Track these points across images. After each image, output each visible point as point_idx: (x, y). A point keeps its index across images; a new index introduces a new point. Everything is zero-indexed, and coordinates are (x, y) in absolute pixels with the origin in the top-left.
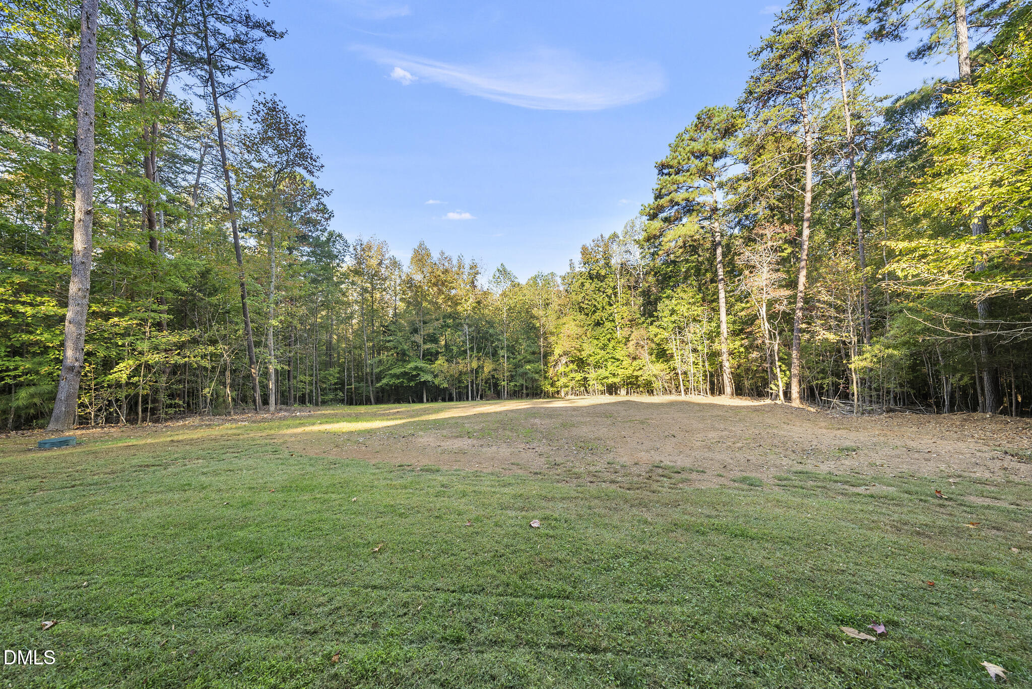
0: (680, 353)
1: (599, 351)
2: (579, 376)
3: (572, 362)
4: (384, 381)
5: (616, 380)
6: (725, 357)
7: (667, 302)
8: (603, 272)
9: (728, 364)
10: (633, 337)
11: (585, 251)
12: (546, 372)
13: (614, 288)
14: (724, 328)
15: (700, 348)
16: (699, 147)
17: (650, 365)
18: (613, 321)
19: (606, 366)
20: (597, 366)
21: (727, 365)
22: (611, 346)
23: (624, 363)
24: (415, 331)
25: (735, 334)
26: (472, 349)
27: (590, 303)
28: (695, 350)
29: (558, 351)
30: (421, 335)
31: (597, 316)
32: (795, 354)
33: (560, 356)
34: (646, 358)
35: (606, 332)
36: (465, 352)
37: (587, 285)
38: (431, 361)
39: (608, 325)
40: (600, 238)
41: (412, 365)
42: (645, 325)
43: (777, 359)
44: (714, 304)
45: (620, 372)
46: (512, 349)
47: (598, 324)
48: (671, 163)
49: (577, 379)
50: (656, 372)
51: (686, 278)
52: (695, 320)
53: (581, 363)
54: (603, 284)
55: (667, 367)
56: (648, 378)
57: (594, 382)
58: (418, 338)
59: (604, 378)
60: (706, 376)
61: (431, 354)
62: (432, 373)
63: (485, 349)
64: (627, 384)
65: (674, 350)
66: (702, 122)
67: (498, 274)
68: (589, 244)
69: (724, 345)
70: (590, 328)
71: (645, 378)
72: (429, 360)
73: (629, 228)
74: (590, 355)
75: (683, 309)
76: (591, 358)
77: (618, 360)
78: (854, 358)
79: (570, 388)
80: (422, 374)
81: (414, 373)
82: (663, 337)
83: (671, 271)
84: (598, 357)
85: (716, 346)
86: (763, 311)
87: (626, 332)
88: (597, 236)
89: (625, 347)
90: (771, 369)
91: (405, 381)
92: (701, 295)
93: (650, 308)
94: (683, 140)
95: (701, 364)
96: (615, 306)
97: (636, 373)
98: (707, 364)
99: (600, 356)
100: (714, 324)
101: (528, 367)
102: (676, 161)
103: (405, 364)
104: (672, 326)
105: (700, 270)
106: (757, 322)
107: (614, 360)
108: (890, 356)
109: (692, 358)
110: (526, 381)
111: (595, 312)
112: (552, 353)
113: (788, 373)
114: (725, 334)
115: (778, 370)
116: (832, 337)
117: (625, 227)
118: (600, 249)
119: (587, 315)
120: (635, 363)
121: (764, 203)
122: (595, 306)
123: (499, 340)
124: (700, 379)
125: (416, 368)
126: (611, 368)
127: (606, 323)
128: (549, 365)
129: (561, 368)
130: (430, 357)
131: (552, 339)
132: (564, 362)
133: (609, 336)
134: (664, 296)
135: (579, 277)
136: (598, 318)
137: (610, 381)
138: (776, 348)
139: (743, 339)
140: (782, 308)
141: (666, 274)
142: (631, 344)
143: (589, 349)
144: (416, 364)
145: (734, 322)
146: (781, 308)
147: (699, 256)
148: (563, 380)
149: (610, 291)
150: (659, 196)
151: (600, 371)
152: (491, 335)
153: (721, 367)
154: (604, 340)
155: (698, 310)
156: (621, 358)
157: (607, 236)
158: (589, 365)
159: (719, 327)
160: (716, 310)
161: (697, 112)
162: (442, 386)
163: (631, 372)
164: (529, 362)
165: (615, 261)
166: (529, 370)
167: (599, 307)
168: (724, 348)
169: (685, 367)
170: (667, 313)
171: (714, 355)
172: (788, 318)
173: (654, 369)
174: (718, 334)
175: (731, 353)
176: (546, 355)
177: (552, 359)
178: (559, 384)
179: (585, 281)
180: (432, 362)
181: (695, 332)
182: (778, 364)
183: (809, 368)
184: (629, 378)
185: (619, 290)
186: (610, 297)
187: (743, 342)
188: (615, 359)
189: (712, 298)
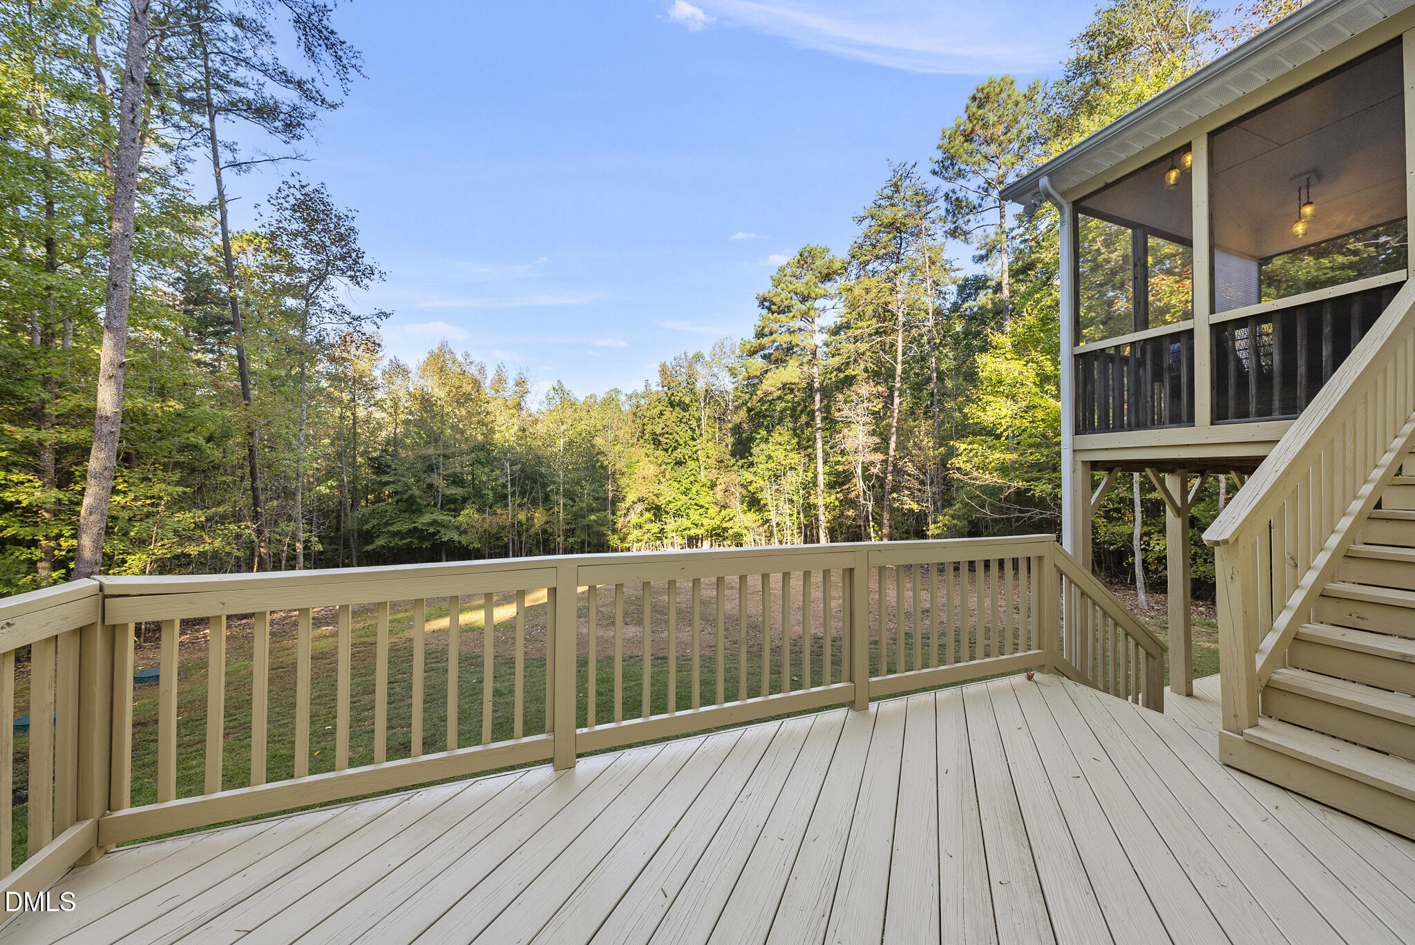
0: (775, 503)
1: (681, 497)
2: (655, 527)
3: (647, 510)
4: (380, 542)
5: (700, 531)
6: (822, 510)
7: (763, 446)
8: (687, 400)
9: (824, 518)
10: (721, 480)
11: (663, 371)
12: (615, 523)
13: (699, 419)
14: (821, 480)
15: (795, 498)
16: (802, 289)
17: (742, 515)
18: (698, 460)
19: (688, 515)
20: (677, 514)
21: (822, 518)
22: (694, 490)
23: (709, 512)
24: (431, 469)
25: (831, 486)
26: (513, 494)
27: (671, 437)
28: (791, 501)
29: (631, 497)
30: (439, 474)
31: (678, 454)
32: (886, 516)
33: (634, 503)
34: (737, 507)
35: (689, 473)
36: (505, 497)
37: (667, 414)
38: (454, 510)
39: (691, 464)
40: (683, 356)
41: (427, 518)
42: (736, 468)
43: (871, 519)
44: (810, 450)
45: (706, 521)
46: (570, 495)
47: (679, 463)
48: (774, 300)
49: (653, 531)
50: (748, 524)
51: (781, 421)
52: (791, 468)
53: (657, 512)
54: (687, 414)
55: (759, 517)
56: (739, 530)
57: (674, 534)
58: (437, 480)
59: (685, 530)
60: (799, 528)
61: (454, 501)
62: (458, 528)
63: (531, 493)
64: (711, 537)
65: (769, 499)
66: (805, 259)
67: (552, 393)
68: (670, 362)
69: (822, 499)
70: (669, 467)
71: (735, 530)
72: (450, 510)
73: (718, 349)
74: (670, 502)
75: (779, 454)
76: (671, 506)
77: (702, 507)
78: (932, 527)
79: (644, 542)
80: (442, 531)
81: (432, 530)
82: (758, 485)
83: (766, 410)
84: (679, 504)
85: (812, 500)
86: (859, 471)
87: (713, 474)
88: (679, 353)
89: (711, 492)
90: (865, 526)
91: (415, 541)
92: (796, 440)
93: (742, 449)
94: (785, 276)
95: (795, 515)
96: (698, 441)
97: (725, 525)
98: (802, 516)
99: (682, 502)
100: (810, 475)
101: (593, 517)
102: (779, 299)
103: (414, 517)
104: (767, 474)
105: (795, 411)
106: (854, 480)
107: (696, 507)
108: (955, 525)
109: (786, 508)
110: (588, 535)
111: (676, 448)
112: (624, 499)
113: (880, 533)
114: (822, 487)
115: (872, 529)
116: (915, 507)
117: (714, 348)
118: (682, 370)
119: (666, 450)
120: (724, 513)
121: (862, 366)
122: (677, 441)
123: (554, 483)
124: (795, 532)
125: (434, 522)
126: (694, 515)
127: (689, 462)
128: (619, 513)
129: (634, 518)
130: (453, 505)
131: (623, 481)
132: (638, 511)
133: (692, 478)
134: (758, 436)
135: (657, 403)
136: (681, 456)
137: (692, 533)
138: (870, 508)
139: (837, 493)
140: (876, 471)
141: (761, 412)
142: (718, 489)
143: (668, 494)
144: (434, 517)
145: (829, 474)
146: (874, 470)
147: (795, 396)
148: (636, 534)
149: (694, 423)
150: (760, 334)
151: (680, 520)
152: (541, 475)
153: (817, 520)
154: (686, 483)
155: (795, 458)
156: (707, 506)
157: (690, 355)
158: (667, 513)
159: (816, 476)
160: (811, 458)
161: (800, 249)
162: (471, 547)
163: (718, 523)
164: (592, 511)
165: (700, 386)
166: (594, 521)
167: (681, 442)
168: (820, 501)
169: (779, 519)
170: (763, 458)
171: (808, 508)
172: (881, 480)
173: (744, 520)
174: (815, 484)
175: (826, 507)
176: (614, 503)
177: (623, 506)
178: (630, 538)
179: (664, 408)
180: (456, 512)
181: (791, 482)
182: (871, 524)
183: (896, 529)
184: (714, 529)
185: (703, 422)
186: (694, 431)
187: (838, 495)
188: (698, 506)
189: (808, 444)
